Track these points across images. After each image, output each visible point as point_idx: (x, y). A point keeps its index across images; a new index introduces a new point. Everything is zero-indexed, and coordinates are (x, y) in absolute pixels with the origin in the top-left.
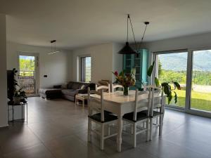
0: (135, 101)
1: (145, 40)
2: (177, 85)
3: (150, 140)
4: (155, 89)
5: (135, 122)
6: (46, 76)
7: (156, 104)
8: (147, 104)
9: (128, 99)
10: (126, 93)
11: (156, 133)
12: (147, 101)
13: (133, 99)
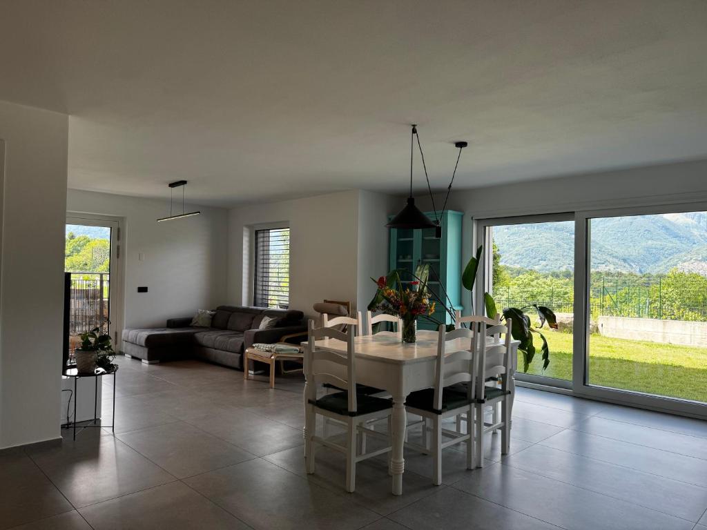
0: (438, 358)
1: (457, 184)
2: (547, 314)
3: (479, 468)
4: (488, 326)
5: (439, 413)
6: (143, 290)
7: (492, 366)
8: (469, 366)
9: (417, 351)
10: (409, 337)
11: (493, 449)
12: (469, 356)
13: (434, 351)
